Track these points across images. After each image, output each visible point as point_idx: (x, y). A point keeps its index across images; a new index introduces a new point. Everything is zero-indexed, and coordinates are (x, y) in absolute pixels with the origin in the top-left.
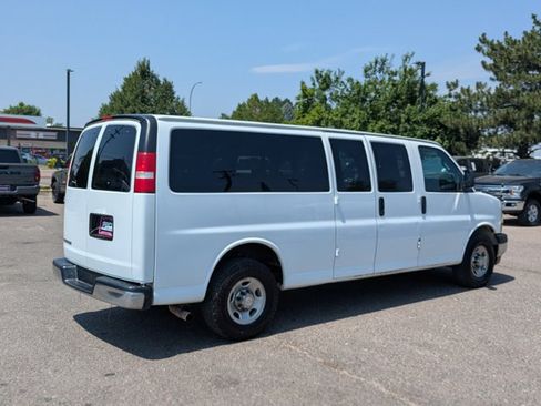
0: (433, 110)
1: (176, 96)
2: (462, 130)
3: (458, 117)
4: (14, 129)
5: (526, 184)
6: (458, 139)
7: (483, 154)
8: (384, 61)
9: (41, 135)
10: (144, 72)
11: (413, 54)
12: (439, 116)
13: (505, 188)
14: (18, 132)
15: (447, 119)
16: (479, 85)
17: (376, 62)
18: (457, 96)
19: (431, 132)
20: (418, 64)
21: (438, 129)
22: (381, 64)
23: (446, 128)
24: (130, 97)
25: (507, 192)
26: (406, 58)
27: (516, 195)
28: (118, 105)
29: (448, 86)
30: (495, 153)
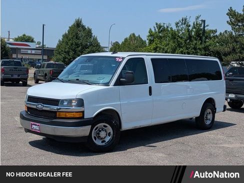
1: (93, 35)
4: (20, 49)
8: (186, 19)
9: (33, 52)
10: (78, 24)
11: (200, 16)
14: (22, 50)
17: (182, 20)
20: (202, 21)
22: (184, 21)
24: (70, 36)
26: (198, 18)
28: (66, 40)
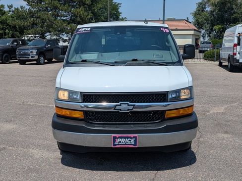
0: (4, 17)
2: (17, 27)
3: (14, 21)
5: (38, 49)
6: (16, 31)
7: (27, 37)
12: (6, 20)
13: (30, 51)
15: (9, 21)
16: (21, 7)
18: (13, 12)
19: (3, 27)
21: (7, 26)
23: (10, 26)
25: (31, 52)
27: (35, 53)
29: (8, 7)
30: (32, 37)
